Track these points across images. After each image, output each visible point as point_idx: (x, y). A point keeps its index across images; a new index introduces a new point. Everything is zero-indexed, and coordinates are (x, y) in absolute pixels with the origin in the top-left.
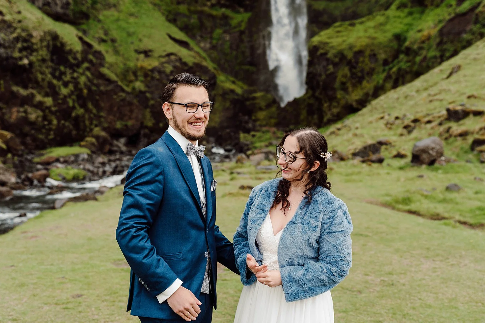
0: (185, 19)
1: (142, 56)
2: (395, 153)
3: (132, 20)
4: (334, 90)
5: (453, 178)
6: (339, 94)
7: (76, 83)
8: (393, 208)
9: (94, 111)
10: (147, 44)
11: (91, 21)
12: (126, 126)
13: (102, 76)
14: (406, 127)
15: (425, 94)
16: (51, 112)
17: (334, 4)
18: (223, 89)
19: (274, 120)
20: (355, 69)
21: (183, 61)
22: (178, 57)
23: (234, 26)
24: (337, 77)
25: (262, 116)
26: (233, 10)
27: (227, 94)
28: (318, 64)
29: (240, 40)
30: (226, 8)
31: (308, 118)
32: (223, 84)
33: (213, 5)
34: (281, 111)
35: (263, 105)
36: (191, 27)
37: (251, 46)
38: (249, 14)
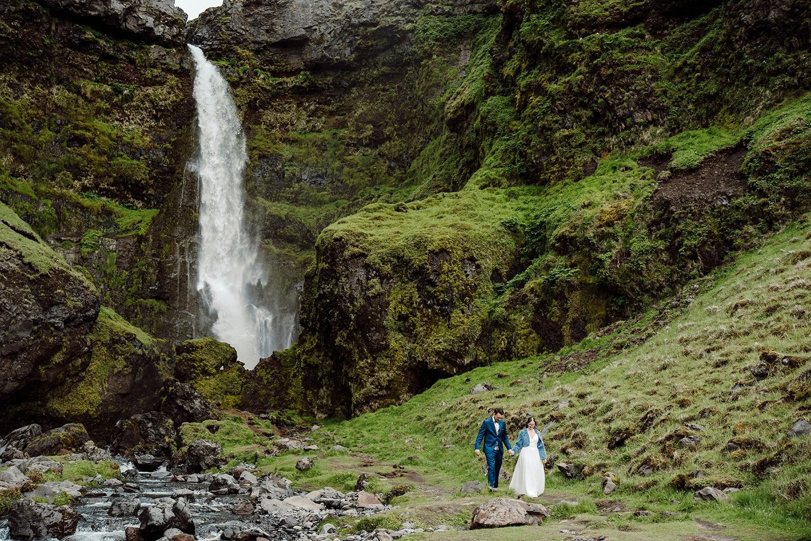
0: (27, 205)
4: (382, 329)
6: (396, 340)
17: (301, 211)
18: (112, 331)
19: (233, 397)
20: (434, 285)
21: (26, 260)
22: (16, 251)
23: (124, 229)
24: (388, 303)
25: (208, 388)
26: (123, 203)
27: (118, 341)
28: (347, 276)
29: (137, 252)
30: (108, 197)
31: (306, 396)
32: (111, 321)
33: (85, 188)
34: (246, 378)
35: (212, 365)
36: (37, 219)
37: (159, 263)
38: (154, 212)
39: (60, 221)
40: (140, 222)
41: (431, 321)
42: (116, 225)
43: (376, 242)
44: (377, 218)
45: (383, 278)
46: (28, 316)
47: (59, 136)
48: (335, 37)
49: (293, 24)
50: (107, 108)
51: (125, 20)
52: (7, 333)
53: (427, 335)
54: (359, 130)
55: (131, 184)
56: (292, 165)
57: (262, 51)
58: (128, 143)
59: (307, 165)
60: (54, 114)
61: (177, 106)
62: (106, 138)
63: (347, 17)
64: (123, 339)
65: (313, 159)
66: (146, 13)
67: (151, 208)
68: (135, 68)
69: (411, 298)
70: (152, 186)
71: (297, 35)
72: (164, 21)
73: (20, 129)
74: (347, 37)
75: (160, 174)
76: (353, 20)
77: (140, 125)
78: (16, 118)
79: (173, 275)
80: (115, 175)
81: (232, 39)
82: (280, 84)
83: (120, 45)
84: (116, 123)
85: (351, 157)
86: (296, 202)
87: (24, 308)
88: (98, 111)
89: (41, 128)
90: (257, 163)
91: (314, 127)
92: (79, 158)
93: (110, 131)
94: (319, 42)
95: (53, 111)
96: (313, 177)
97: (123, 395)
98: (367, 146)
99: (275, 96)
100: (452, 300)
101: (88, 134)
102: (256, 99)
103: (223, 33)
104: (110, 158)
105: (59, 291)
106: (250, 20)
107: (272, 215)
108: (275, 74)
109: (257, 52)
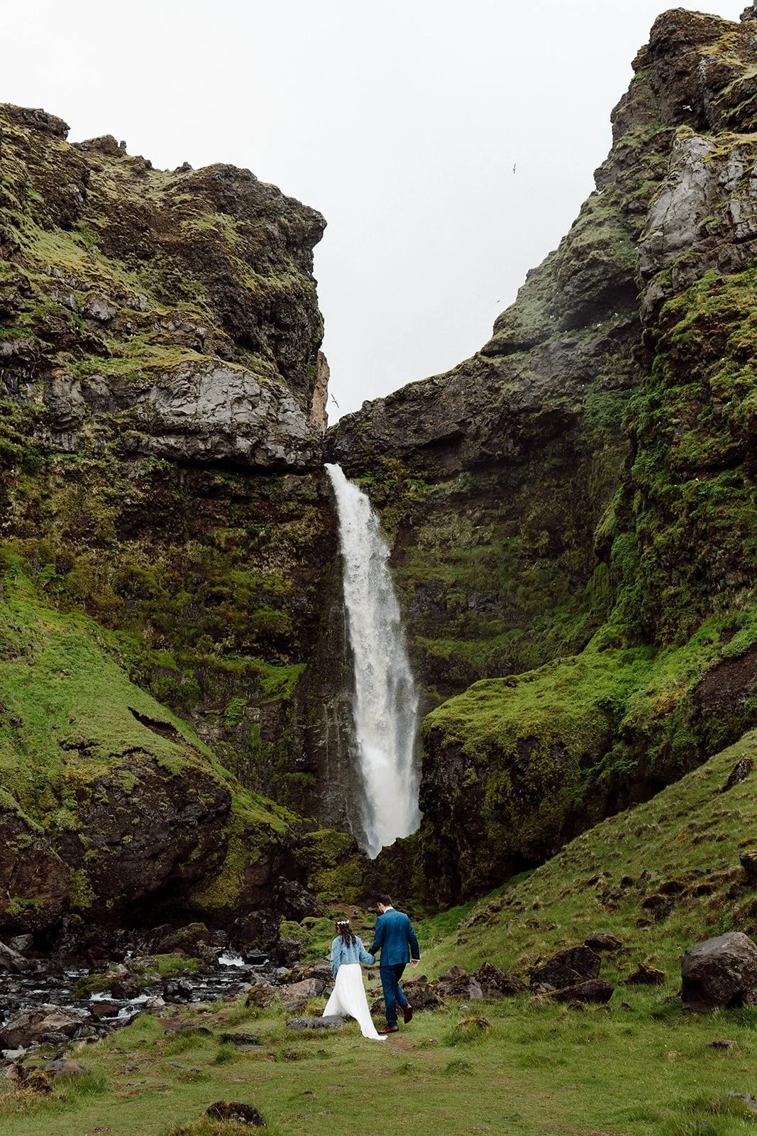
0: (170, 679)
1: (75, 753)
3: (57, 680)
4: (480, 820)
6: (493, 830)
10: (87, 729)
12: (31, 907)
14: (648, 904)
15: (681, 826)
17: (470, 645)
18: (245, 823)
19: (355, 888)
20: (523, 774)
21: (160, 764)
22: (152, 755)
23: (269, 692)
24: (484, 793)
25: (329, 881)
26: (269, 660)
27: (253, 832)
28: (444, 766)
29: (282, 720)
30: (252, 655)
31: (428, 885)
32: (246, 812)
33: (227, 650)
34: (368, 868)
35: (331, 857)
36: (180, 694)
37: (305, 730)
38: (300, 668)
39: (203, 692)
40: (286, 681)
41: (523, 811)
42: (262, 689)
43: (472, 729)
44: (482, 698)
45: (479, 767)
46: (164, 818)
47: (196, 596)
48: (493, 429)
49: (444, 419)
50: (243, 555)
51: (254, 455)
52: (148, 836)
53: (520, 825)
54: (533, 538)
55: (275, 638)
56: (455, 592)
57: (411, 457)
58: (269, 591)
59: (474, 588)
60: (190, 573)
61: (318, 539)
62: (245, 590)
63: (505, 403)
64: (257, 829)
65: (480, 580)
66: (274, 442)
67: (298, 663)
68: (270, 504)
69: (505, 787)
70: (297, 638)
71: (449, 432)
72: (295, 446)
73: (158, 598)
74: (507, 428)
75: (306, 623)
76: (512, 406)
77: (280, 567)
78: (153, 587)
79: (321, 743)
80: (257, 630)
81: (376, 448)
82: (436, 492)
83: (251, 482)
84: (255, 569)
85: (527, 573)
86: (463, 635)
87: (161, 811)
88: (235, 560)
89: (177, 591)
90: (414, 595)
91: (481, 538)
92: (217, 619)
93: (248, 580)
94: (476, 437)
95: (189, 569)
96: (481, 603)
97: (261, 887)
98: (544, 556)
99: (430, 509)
100: (540, 788)
101: (226, 589)
102: (408, 516)
103: (364, 443)
104: (250, 612)
105: (191, 790)
106: (394, 421)
107: (433, 657)
108: (430, 481)
109: (405, 459)
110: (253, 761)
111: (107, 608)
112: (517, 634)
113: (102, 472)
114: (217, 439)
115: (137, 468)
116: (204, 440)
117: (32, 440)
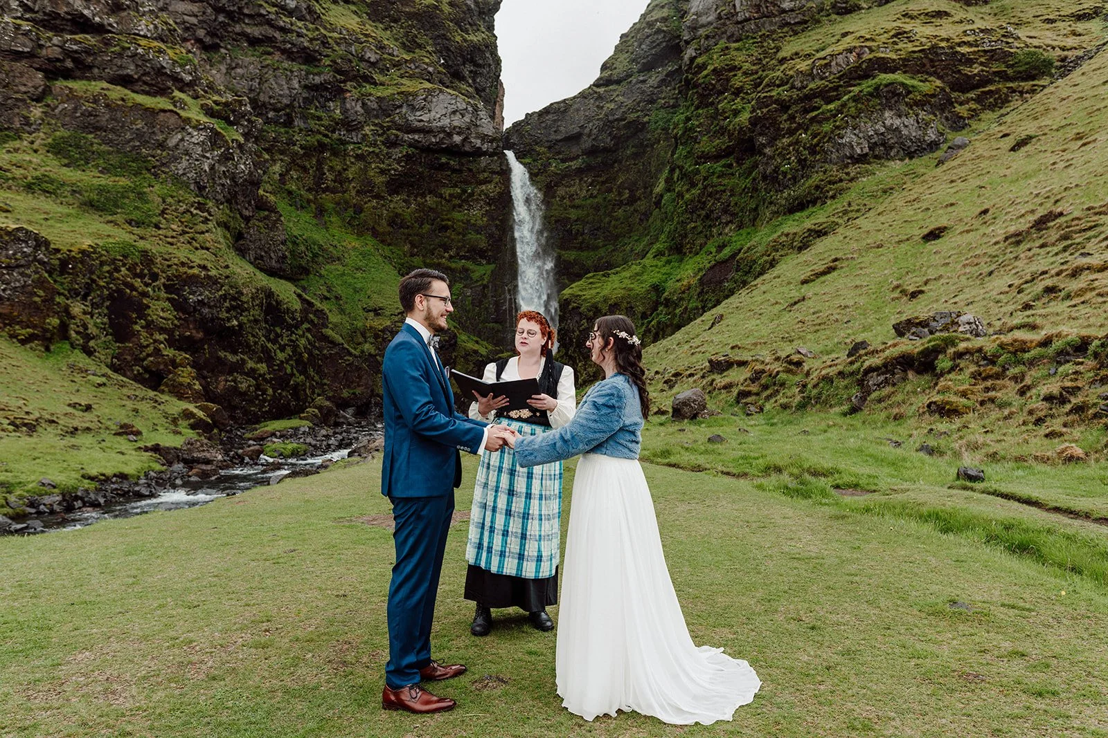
1: (372, 314)
2: (656, 410)
3: (359, 275)
5: (716, 431)
7: (295, 347)
8: (652, 462)
9: (317, 378)
10: (378, 301)
11: (311, 276)
12: (354, 394)
13: (325, 338)
14: (666, 382)
15: (686, 347)
16: (264, 379)
17: (585, 254)
23: (475, 280)
26: (475, 262)
28: (571, 319)
29: (483, 295)
30: (466, 260)
33: (451, 257)
37: (496, 301)
38: (492, 267)
40: (485, 274)
42: (471, 278)
43: (585, 300)
44: (591, 283)
47: (433, 227)
48: (599, 130)
49: (571, 124)
50: (459, 204)
51: (463, 146)
54: (620, 194)
55: (478, 250)
56: (577, 224)
57: (553, 146)
58: (474, 224)
59: (587, 222)
60: (430, 214)
61: (500, 194)
62: (460, 224)
63: (606, 115)
65: (590, 218)
66: (475, 138)
67: (491, 264)
68: (473, 174)
70: (490, 250)
71: (574, 132)
72: (487, 140)
73: (412, 228)
74: (607, 130)
75: (494, 242)
76: (610, 117)
77: (480, 210)
78: (409, 222)
80: (468, 246)
81: (533, 141)
82: (567, 167)
83: (462, 161)
84: (466, 211)
85: (616, 214)
86: (581, 249)
88: (454, 207)
89: (422, 224)
91: (592, 194)
92: (446, 240)
93: (462, 218)
94: (589, 136)
95: (429, 212)
96: (591, 231)
98: (626, 204)
99: (563, 177)
101: (450, 223)
102: (551, 181)
103: (526, 138)
104: (464, 236)
106: (543, 125)
107: (564, 261)
108: (563, 161)
109: (550, 148)
110: (468, 318)
111: (383, 234)
112: (611, 248)
113: (377, 155)
114: (442, 135)
115: (397, 153)
116: (435, 136)
117: (336, 136)
